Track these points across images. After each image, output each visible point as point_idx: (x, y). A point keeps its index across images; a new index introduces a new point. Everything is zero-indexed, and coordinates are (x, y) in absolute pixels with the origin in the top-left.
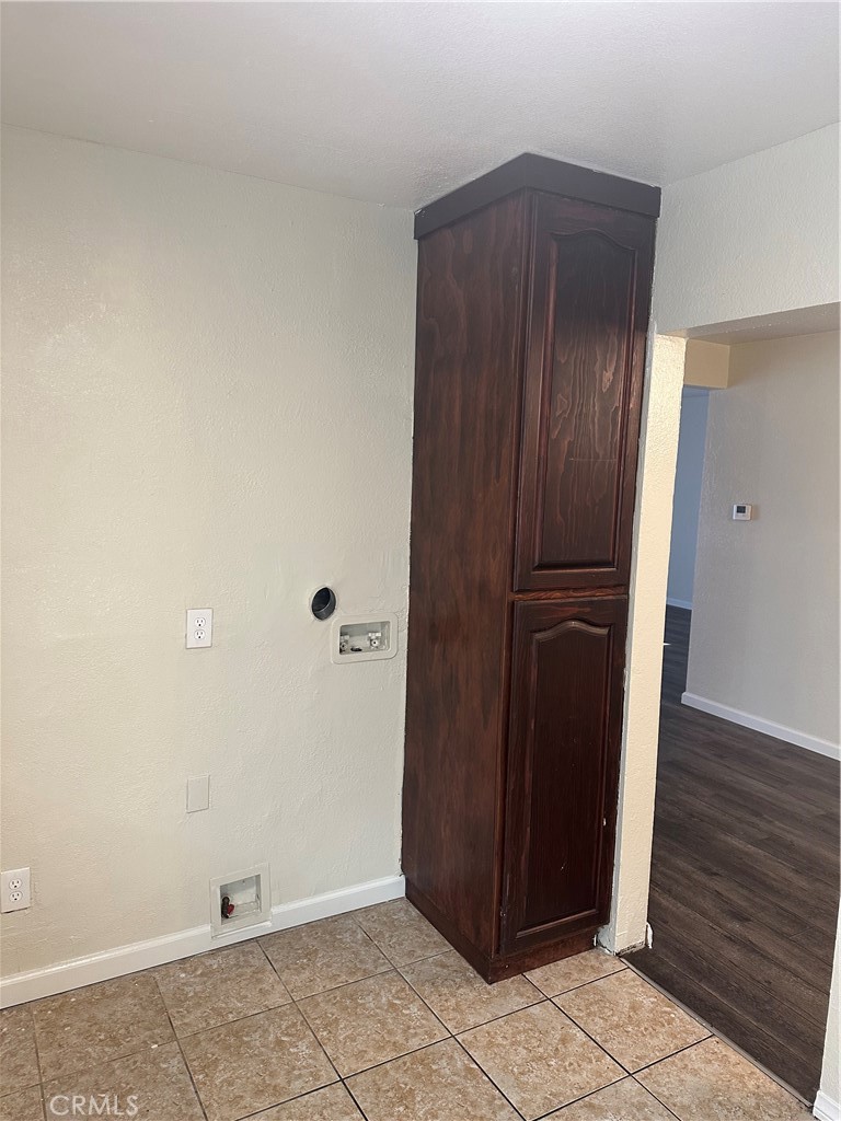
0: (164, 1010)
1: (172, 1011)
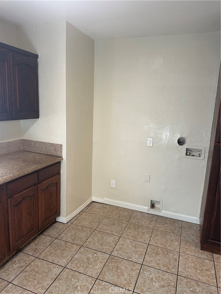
0: (131, 217)
1: (132, 218)
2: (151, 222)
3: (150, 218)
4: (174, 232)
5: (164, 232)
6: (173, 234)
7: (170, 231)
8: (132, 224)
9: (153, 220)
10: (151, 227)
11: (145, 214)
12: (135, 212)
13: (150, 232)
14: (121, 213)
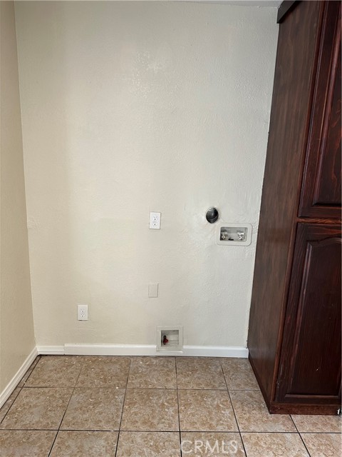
0: (128, 374)
1: (130, 376)
2: (168, 375)
3: (163, 366)
4: (214, 388)
5: (197, 392)
6: (214, 392)
7: (207, 385)
8: (135, 391)
9: (171, 371)
10: (172, 387)
11: (153, 360)
12: (132, 359)
13: (172, 399)
14: (106, 369)
